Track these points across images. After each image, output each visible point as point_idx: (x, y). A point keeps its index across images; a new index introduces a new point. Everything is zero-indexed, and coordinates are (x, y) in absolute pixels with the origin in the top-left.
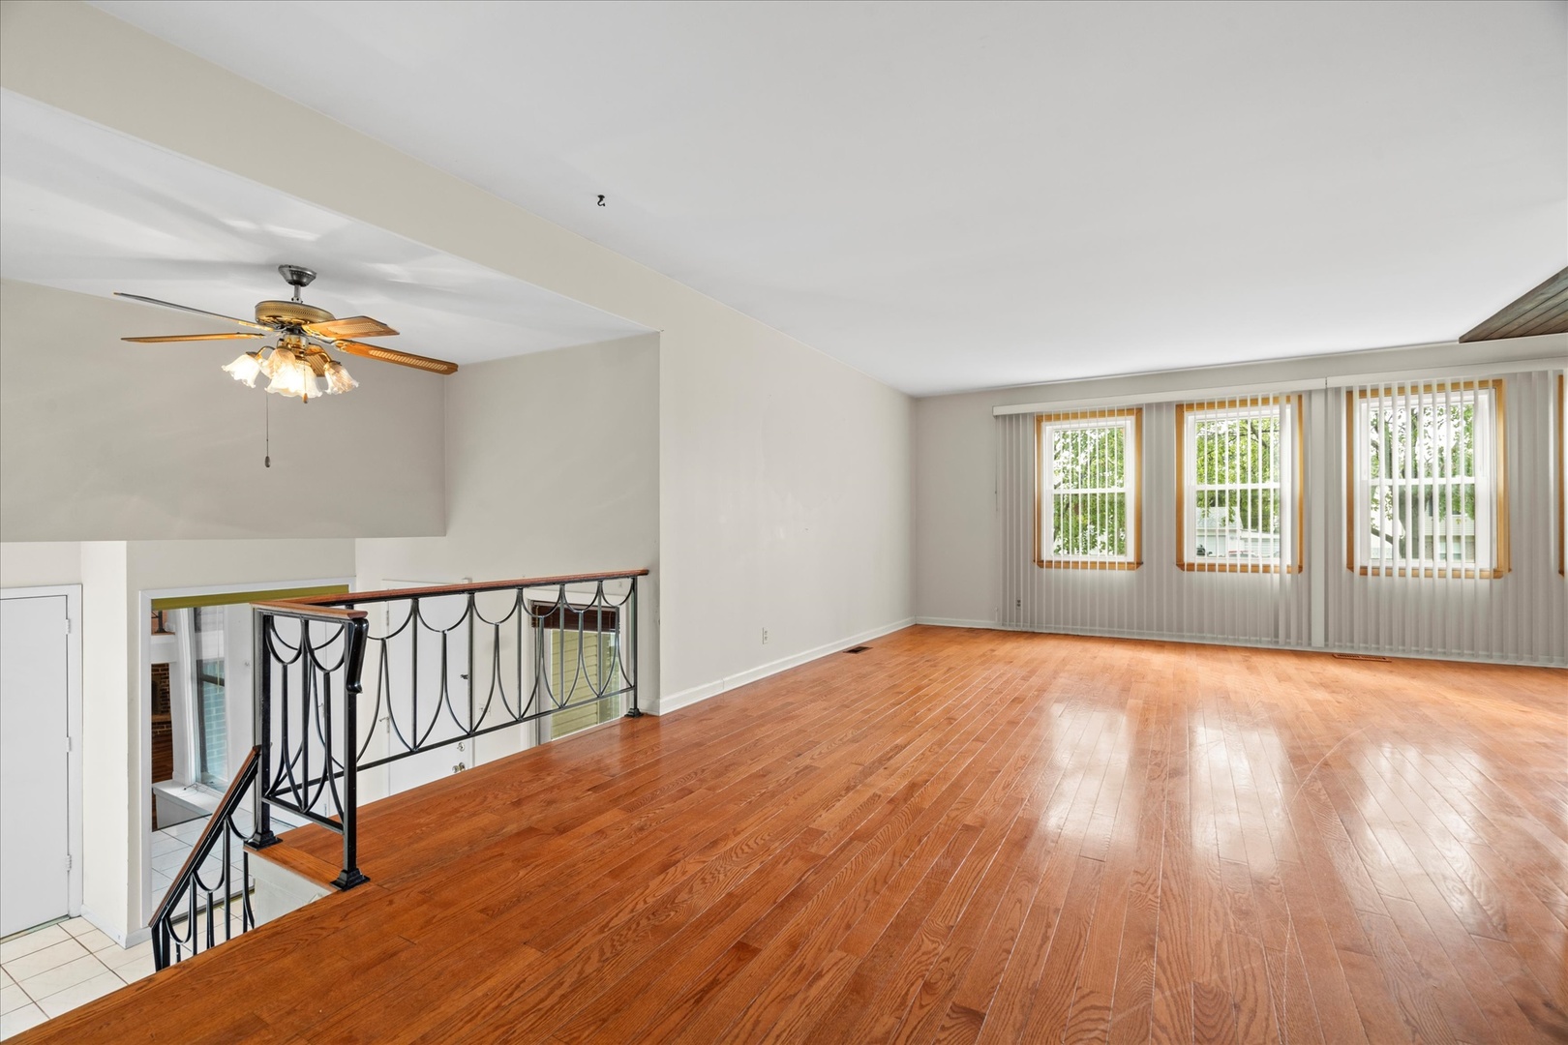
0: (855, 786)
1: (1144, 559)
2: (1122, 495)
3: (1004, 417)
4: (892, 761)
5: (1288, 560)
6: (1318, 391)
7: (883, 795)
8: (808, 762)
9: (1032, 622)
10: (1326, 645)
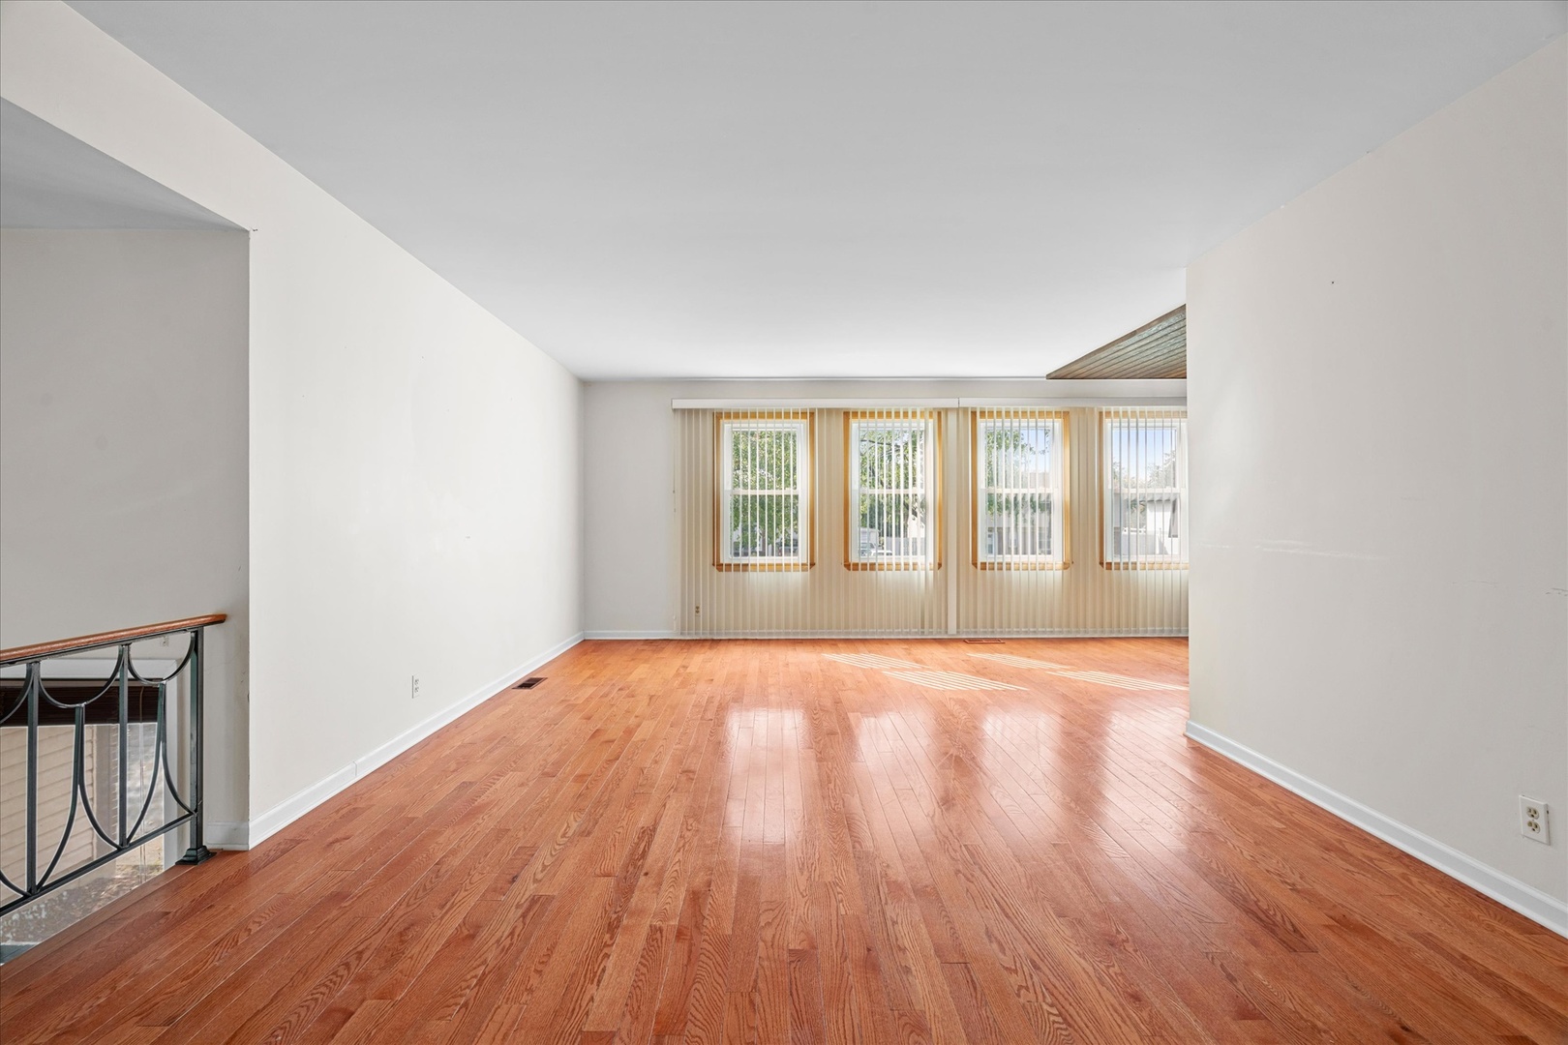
0: (619, 920)
1: (817, 561)
2: (796, 497)
3: (683, 411)
4: (650, 859)
5: (931, 559)
6: (952, 409)
7: (664, 926)
8: (532, 888)
9: (711, 629)
10: (958, 632)
